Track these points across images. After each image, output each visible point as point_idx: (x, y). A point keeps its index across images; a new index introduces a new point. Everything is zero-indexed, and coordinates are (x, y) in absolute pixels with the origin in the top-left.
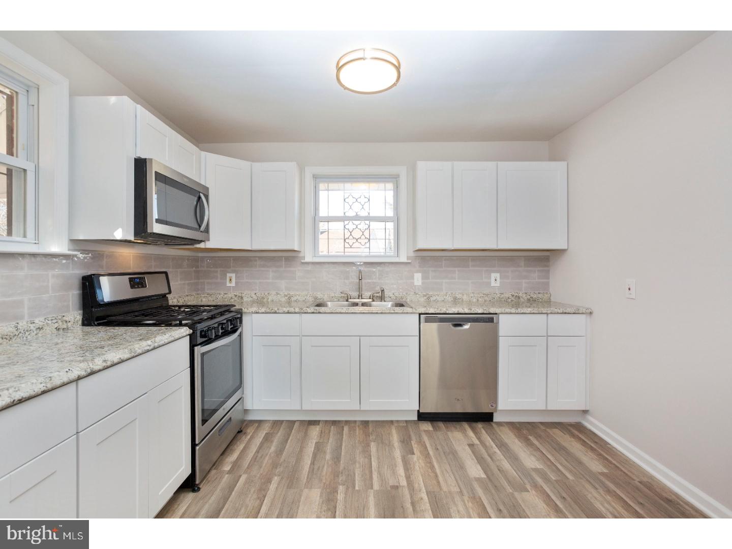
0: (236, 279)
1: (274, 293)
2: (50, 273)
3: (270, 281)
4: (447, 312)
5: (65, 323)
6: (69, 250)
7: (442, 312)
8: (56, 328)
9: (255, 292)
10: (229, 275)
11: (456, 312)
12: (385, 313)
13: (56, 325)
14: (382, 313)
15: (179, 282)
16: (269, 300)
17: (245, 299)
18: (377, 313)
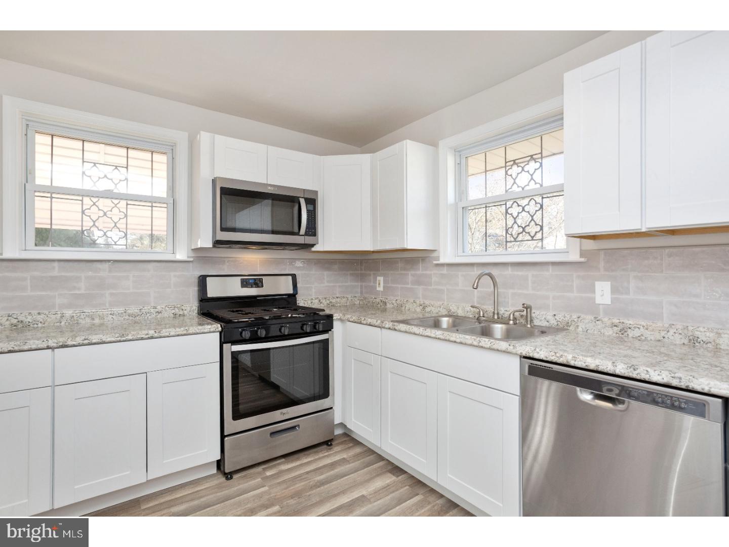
0: (384, 283)
1: (412, 300)
2: (172, 274)
3: (409, 286)
4: (572, 363)
5: (181, 311)
6: (188, 257)
7: (561, 361)
8: (173, 314)
9: (397, 298)
10: (379, 278)
11: (592, 367)
12: (465, 344)
13: (173, 311)
14: (461, 343)
15: (326, 284)
16: (407, 309)
17: (388, 306)
18: (455, 342)
